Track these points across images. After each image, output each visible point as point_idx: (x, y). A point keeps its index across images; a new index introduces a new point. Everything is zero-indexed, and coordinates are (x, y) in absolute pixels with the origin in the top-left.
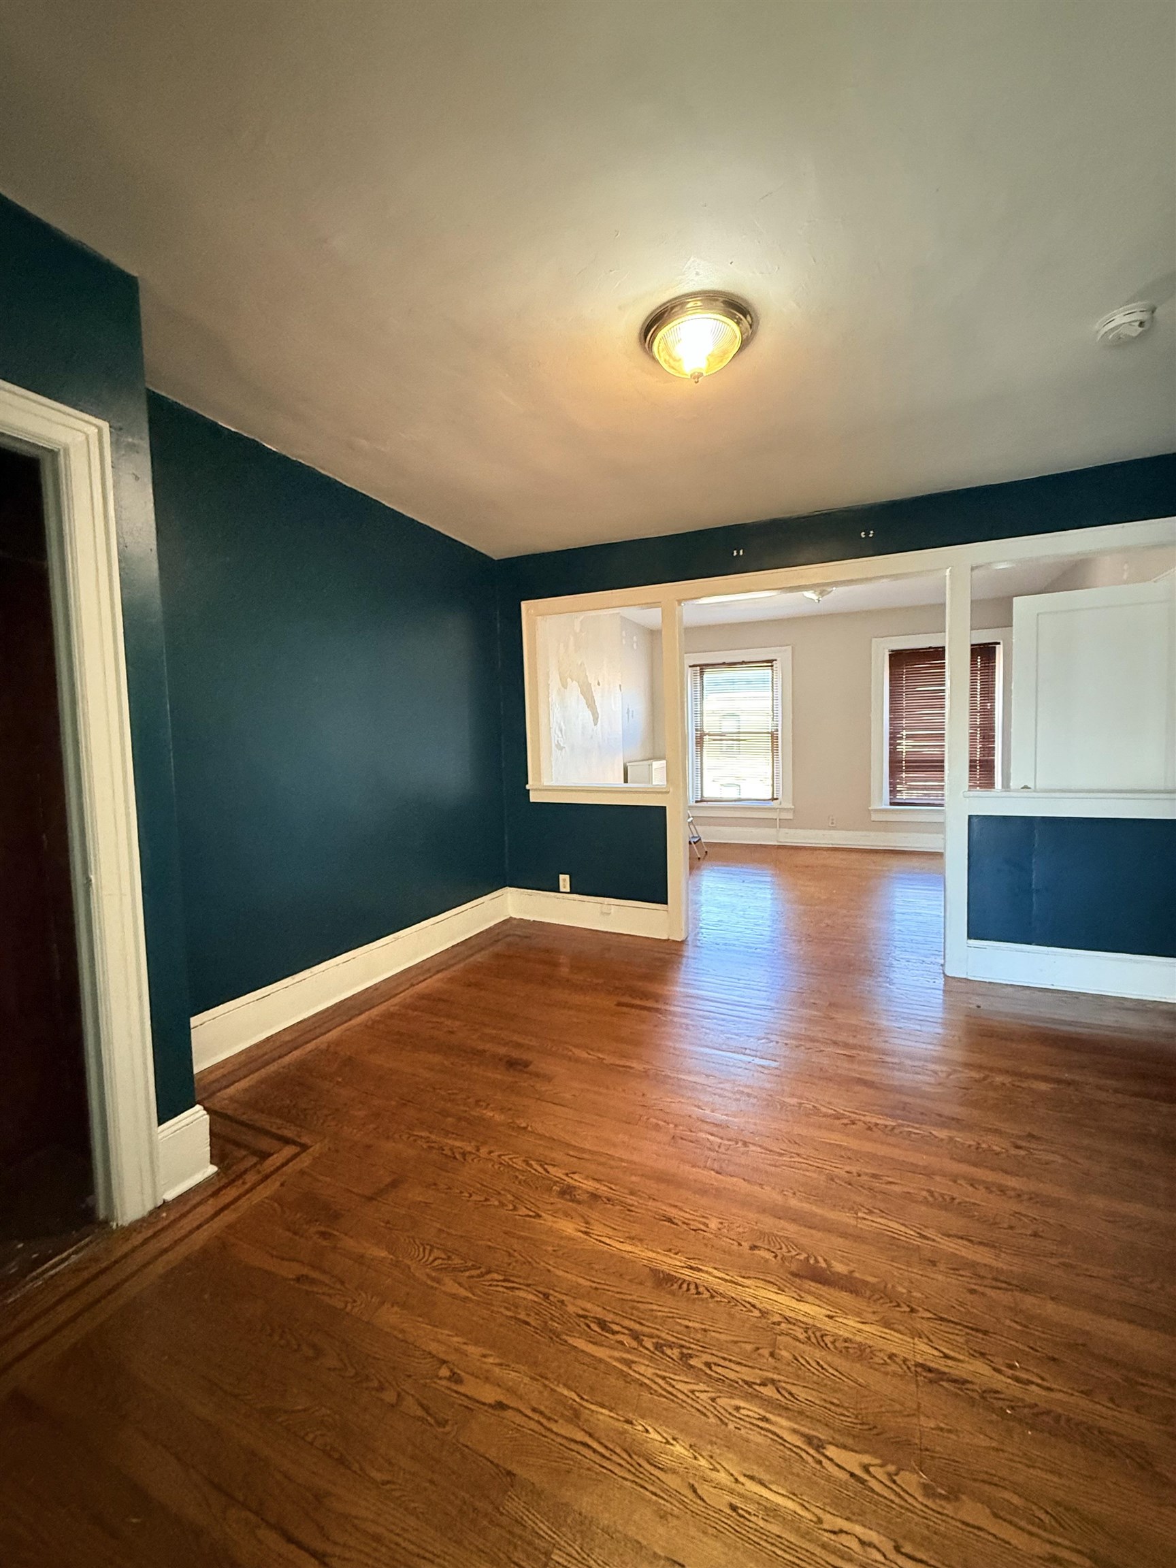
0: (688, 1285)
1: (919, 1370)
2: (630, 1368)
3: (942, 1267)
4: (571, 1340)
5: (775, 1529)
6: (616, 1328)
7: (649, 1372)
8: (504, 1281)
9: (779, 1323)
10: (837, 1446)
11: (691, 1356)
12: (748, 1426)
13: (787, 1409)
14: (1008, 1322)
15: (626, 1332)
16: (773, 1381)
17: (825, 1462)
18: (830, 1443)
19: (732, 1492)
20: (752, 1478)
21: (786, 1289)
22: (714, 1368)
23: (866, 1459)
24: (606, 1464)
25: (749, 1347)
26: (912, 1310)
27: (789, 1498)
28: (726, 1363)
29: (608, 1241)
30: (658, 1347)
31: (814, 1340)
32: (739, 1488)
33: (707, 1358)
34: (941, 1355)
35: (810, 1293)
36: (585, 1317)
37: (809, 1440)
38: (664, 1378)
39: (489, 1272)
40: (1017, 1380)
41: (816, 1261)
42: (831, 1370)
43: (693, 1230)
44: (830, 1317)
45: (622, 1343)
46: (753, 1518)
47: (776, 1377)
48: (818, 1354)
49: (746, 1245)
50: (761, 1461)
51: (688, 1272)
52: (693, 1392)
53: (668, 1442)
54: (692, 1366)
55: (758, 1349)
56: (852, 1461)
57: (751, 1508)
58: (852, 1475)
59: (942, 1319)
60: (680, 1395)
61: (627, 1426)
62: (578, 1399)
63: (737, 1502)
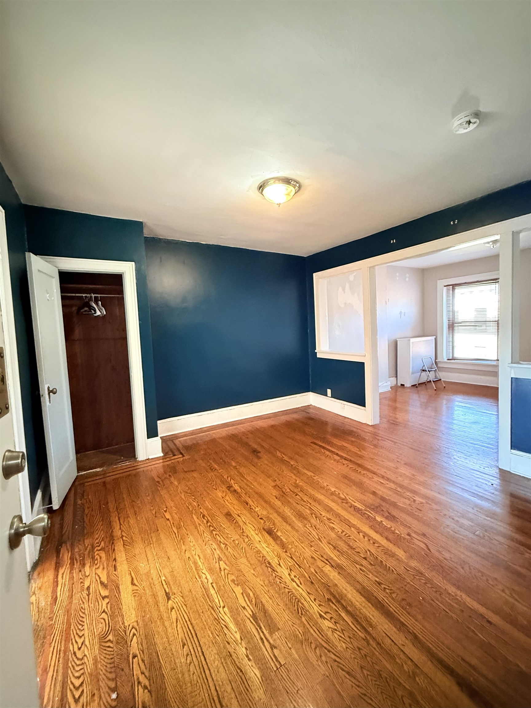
0: (233, 518)
1: (267, 563)
2: (199, 526)
3: (312, 548)
4: (194, 516)
5: (193, 565)
7: (202, 529)
8: (194, 499)
9: (244, 536)
11: (215, 531)
12: (210, 548)
13: (222, 550)
14: (312, 569)
15: (207, 520)
17: (217, 563)
18: (223, 561)
19: (192, 556)
20: (198, 556)
21: (257, 531)
22: (217, 536)
23: (227, 567)
24: (175, 538)
26: (286, 552)
27: (202, 563)
28: (221, 536)
29: (226, 501)
30: (210, 526)
31: (248, 543)
32: (194, 556)
33: (218, 533)
34: (278, 563)
35: (262, 534)
36: (202, 513)
37: (220, 558)
38: (204, 531)
40: (292, 580)
41: (275, 529)
43: (250, 508)
44: (260, 541)
45: (203, 521)
46: (190, 561)
47: (228, 544)
48: (245, 546)
49: (260, 517)
50: (205, 555)
51: (237, 516)
52: (206, 537)
53: (191, 542)
54: (212, 533)
56: (223, 566)
58: (220, 568)
59: (292, 558)
60: (203, 536)
61: (186, 535)
62: (183, 526)
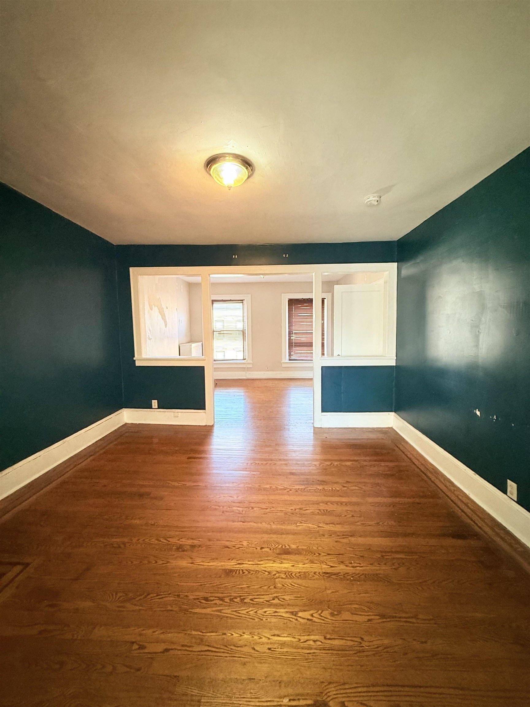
0: (239, 570)
1: (324, 575)
2: (221, 612)
3: (326, 536)
4: (193, 611)
5: (285, 650)
6: (212, 598)
8: (157, 596)
9: (275, 574)
10: (302, 611)
11: (244, 599)
12: (270, 617)
13: (282, 605)
14: (348, 549)
15: (217, 598)
16: (277, 597)
17: (299, 619)
18: (300, 611)
19: (268, 643)
20: (274, 635)
21: (276, 561)
22: (254, 600)
23: (311, 612)
24: (219, 654)
25: (266, 587)
26: (319, 554)
27: (288, 637)
28: (259, 597)
29: (202, 563)
30: (231, 600)
31: (289, 577)
32: (270, 641)
33: (251, 597)
34: (330, 567)
35: (284, 559)
36: (198, 599)
37: (292, 613)
38: (236, 611)
39: (149, 594)
40: (353, 567)
41: (285, 547)
42: (296, 585)
43: (237, 548)
44: (293, 566)
45: (216, 604)
46: (277, 650)
47: (277, 595)
48: (290, 581)
49: (259, 548)
50: (277, 628)
51: (238, 566)
52: (247, 612)
53: (241, 636)
54: (246, 603)
55: (269, 587)
56: (307, 615)
57: (276, 646)
58: (308, 619)
59: (329, 554)
60: (243, 615)
61: (224, 636)
62: (201, 634)
63: (270, 646)
